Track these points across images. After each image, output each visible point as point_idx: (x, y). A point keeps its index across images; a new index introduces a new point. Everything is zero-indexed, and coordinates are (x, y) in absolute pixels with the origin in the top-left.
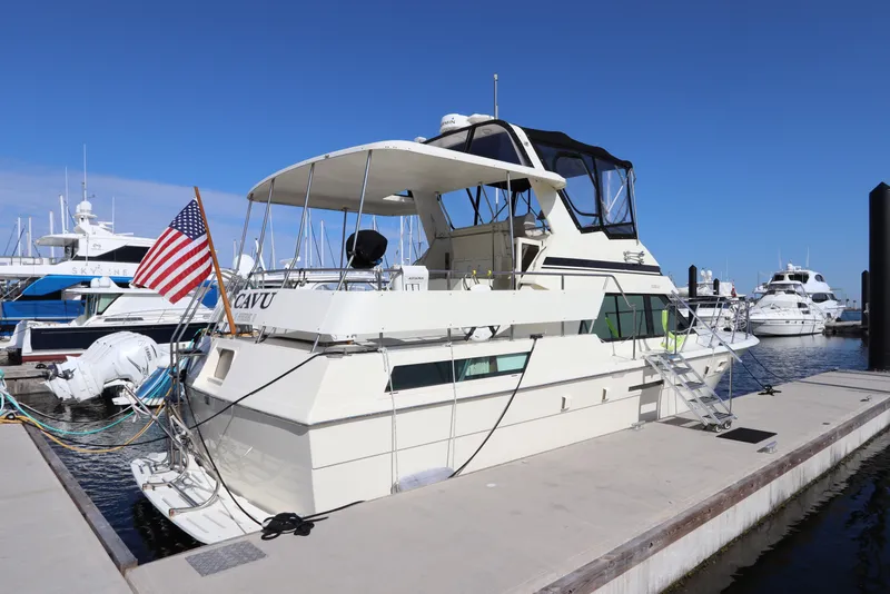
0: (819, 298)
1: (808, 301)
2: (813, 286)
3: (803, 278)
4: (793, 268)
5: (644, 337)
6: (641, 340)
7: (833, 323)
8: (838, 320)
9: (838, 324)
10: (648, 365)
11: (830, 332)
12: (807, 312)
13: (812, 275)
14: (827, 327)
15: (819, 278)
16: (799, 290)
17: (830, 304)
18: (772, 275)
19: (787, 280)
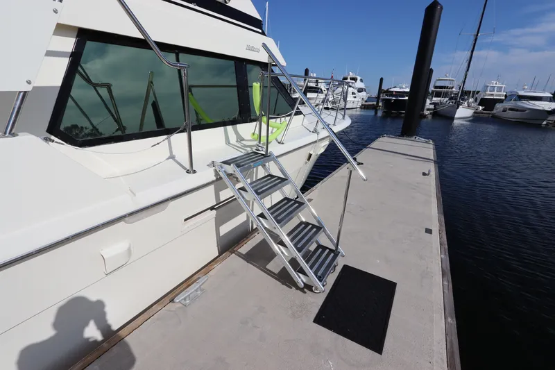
0: (360, 90)
1: (356, 91)
2: (359, 84)
3: (355, 79)
4: (352, 75)
5: (234, 122)
6: (230, 128)
7: (364, 103)
8: (366, 101)
9: (367, 103)
10: (219, 179)
11: (364, 107)
12: (355, 97)
13: (359, 78)
14: (362, 105)
15: (361, 80)
16: (353, 85)
17: (364, 94)
18: (342, 78)
19: (349, 80)
